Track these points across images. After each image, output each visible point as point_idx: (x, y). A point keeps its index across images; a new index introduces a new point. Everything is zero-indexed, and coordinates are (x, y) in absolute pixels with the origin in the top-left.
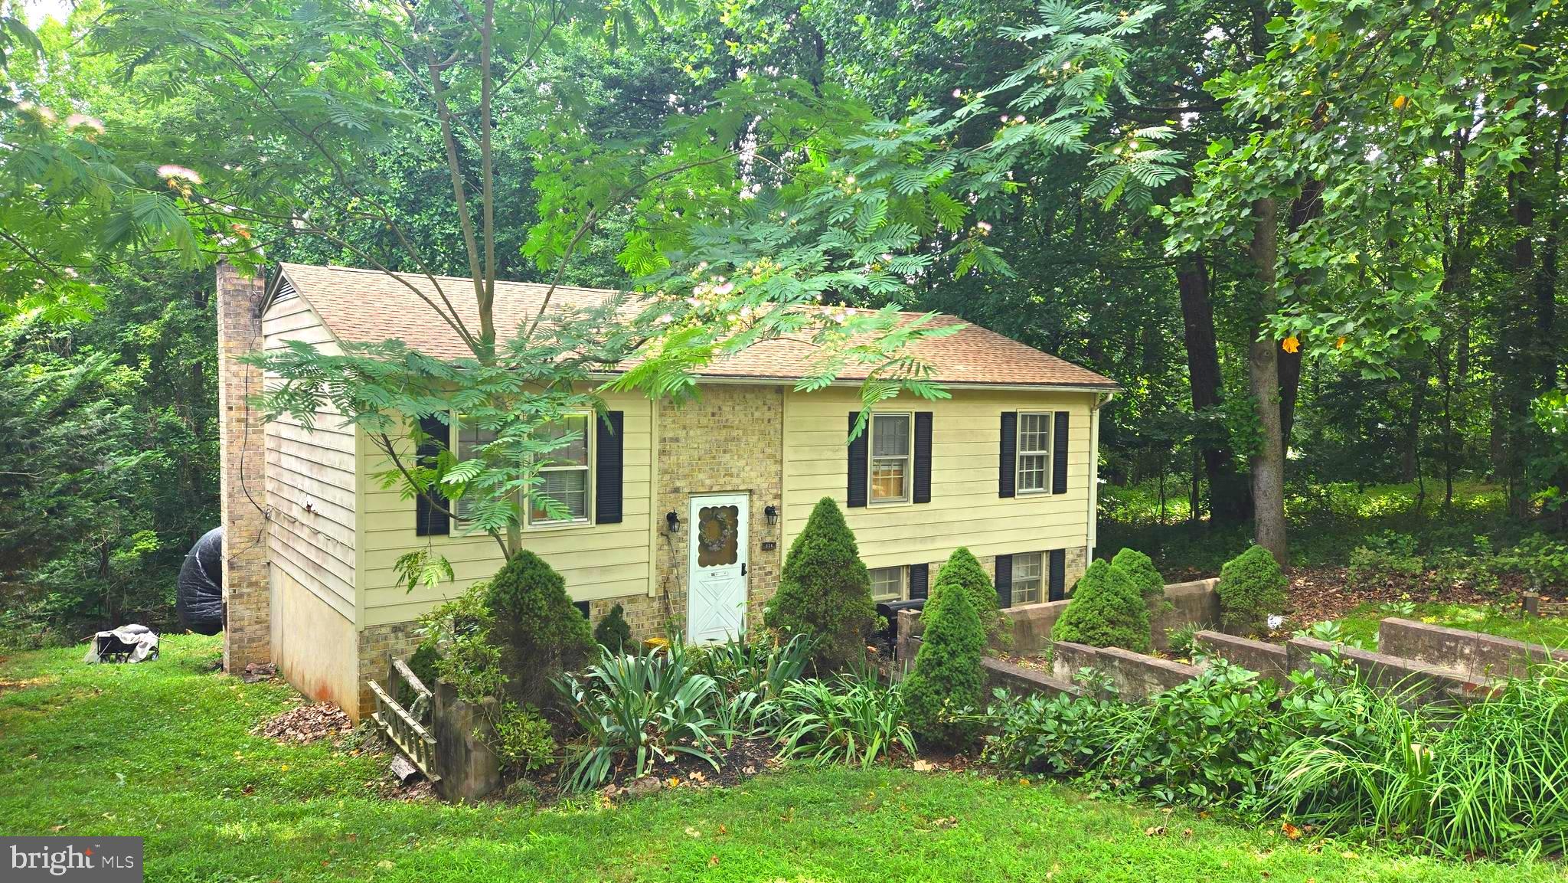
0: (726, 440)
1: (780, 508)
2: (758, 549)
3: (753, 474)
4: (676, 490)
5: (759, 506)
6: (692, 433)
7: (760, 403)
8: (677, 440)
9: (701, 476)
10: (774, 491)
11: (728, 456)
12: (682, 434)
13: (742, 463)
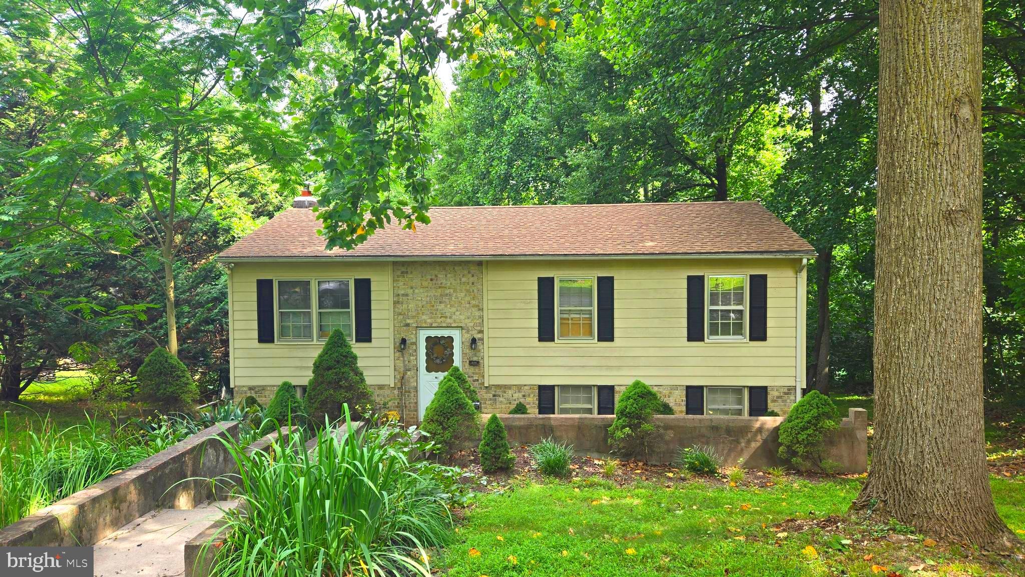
0: (441, 295)
1: (483, 340)
2: (467, 364)
3: (461, 317)
4: (407, 325)
5: (468, 337)
6: (416, 291)
7: (466, 272)
8: (407, 295)
9: (424, 317)
10: (479, 328)
11: (443, 306)
12: (410, 291)
13: (454, 310)
